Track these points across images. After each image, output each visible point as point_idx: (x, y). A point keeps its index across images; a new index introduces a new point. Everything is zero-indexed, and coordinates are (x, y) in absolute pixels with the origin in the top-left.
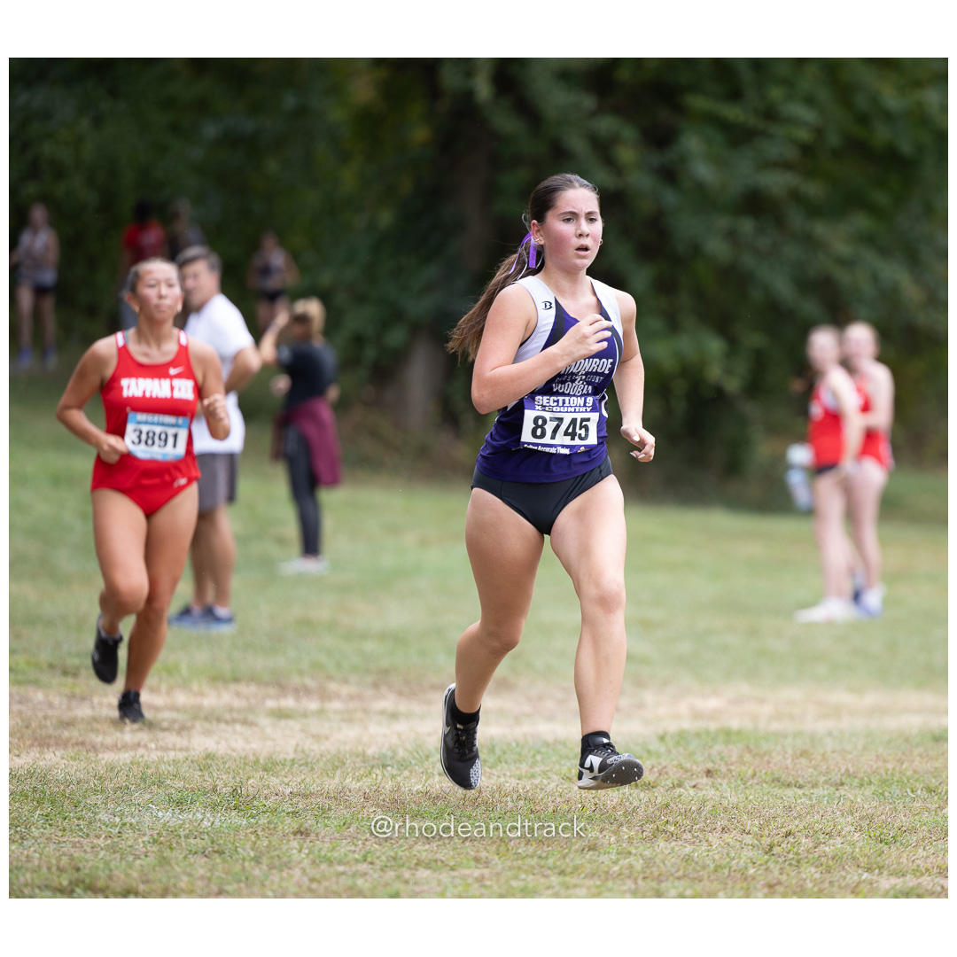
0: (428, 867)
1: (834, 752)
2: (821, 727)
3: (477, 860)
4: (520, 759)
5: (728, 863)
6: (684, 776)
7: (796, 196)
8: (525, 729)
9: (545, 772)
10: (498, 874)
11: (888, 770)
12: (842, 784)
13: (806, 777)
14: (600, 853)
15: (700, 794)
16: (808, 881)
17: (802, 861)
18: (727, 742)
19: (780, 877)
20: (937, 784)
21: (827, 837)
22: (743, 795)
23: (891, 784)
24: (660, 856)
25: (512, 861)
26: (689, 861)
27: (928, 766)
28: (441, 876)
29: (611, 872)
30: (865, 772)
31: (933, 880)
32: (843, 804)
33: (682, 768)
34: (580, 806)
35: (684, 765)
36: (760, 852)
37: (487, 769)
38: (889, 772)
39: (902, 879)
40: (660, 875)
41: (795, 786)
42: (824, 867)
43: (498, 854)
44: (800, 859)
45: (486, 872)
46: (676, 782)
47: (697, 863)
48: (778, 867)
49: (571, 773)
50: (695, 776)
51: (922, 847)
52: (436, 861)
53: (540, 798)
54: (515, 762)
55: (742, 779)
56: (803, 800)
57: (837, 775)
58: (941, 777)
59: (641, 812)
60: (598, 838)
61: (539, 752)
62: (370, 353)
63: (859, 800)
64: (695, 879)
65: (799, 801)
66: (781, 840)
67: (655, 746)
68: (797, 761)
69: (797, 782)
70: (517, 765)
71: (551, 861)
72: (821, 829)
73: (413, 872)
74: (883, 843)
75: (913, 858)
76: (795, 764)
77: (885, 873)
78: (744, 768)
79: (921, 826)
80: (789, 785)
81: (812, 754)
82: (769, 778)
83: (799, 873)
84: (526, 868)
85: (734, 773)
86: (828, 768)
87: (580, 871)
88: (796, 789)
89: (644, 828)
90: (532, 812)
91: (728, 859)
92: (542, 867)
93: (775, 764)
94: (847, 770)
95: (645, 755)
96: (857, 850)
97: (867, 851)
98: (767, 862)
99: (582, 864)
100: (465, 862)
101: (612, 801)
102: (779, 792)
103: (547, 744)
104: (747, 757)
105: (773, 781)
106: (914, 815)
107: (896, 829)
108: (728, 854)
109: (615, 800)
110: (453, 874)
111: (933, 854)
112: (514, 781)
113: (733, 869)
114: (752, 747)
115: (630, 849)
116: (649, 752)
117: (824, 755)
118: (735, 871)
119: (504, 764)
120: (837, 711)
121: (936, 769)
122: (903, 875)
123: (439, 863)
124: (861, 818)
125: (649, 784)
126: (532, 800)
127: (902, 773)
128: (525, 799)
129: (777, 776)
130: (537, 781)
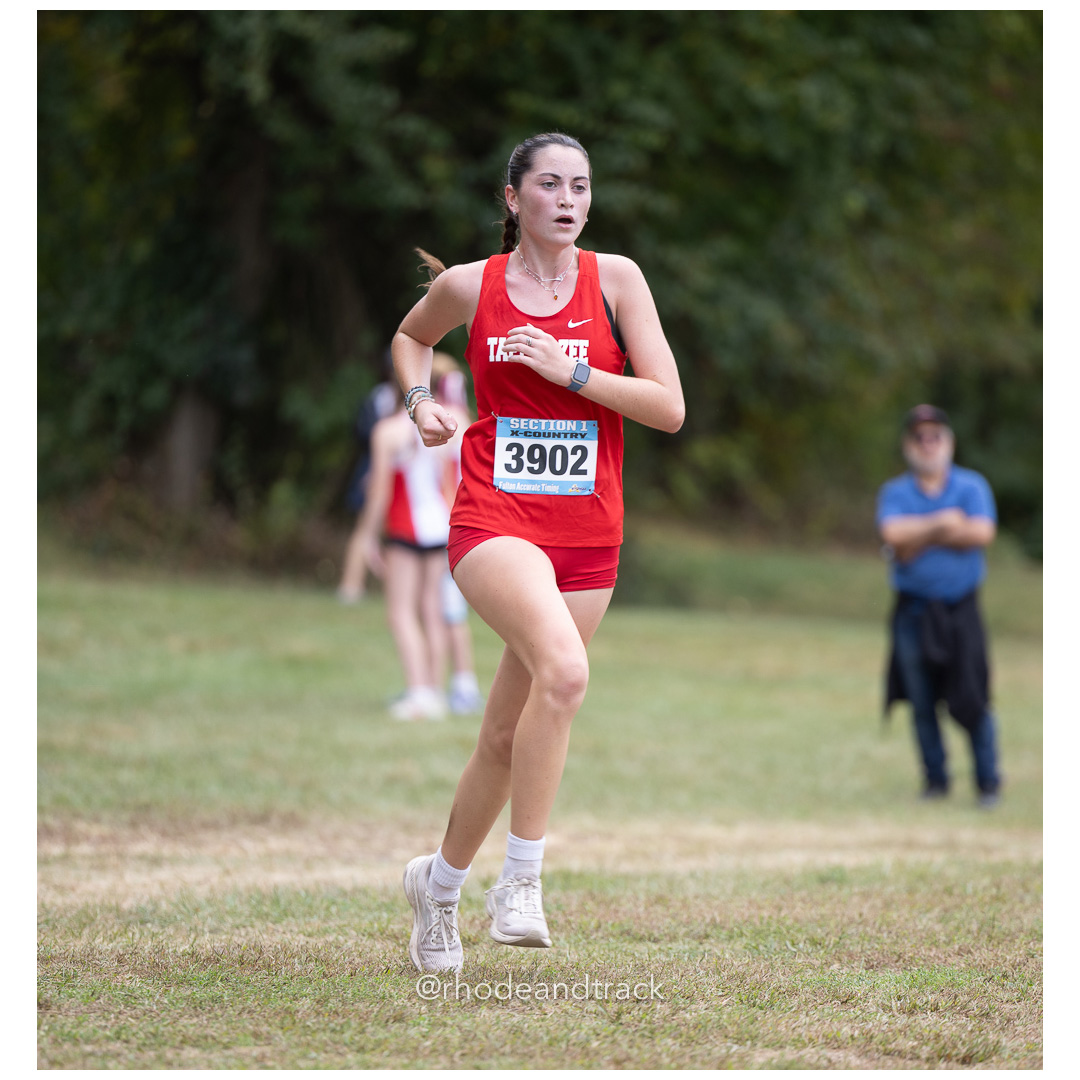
0: (195, 1045)
1: (696, 897)
2: (682, 867)
3: (256, 1035)
4: (310, 912)
5: (566, 1035)
7: (645, 216)
8: (318, 875)
9: (340, 928)
10: (283, 1053)
11: (763, 918)
12: (707, 936)
13: (662, 928)
14: (408, 1025)
16: (664, 1056)
17: (657, 1032)
18: (565, 888)
19: (629, 1051)
20: (823, 935)
21: (688, 1001)
22: (584, 951)
23: (767, 936)
24: (482, 1028)
25: (300, 1036)
26: (518, 1034)
27: (814, 913)
28: (212, 1056)
29: (421, 1048)
30: (735, 921)
31: (818, 1053)
32: (708, 962)
34: (383, 967)
36: (605, 1021)
37: (270, 925)
38: (765, 921)
39: (779, 1052)
40: (482, 1051)
41: (649, 940)
42: (684, 1038)
43: (282, 1028)
44: (655, 1029)
45: (268, 1050)
47: (527, 1035)
48: (627, 1040)
49: (373, 928)
51: (804, 1013)
52: (206, 1037)
53: (334, 959)
54: (305, 916)
55: (583, 932)
56: (658, 957)
57: (700, 925)
58: (828, 925)
61: (334, 903)
62: (125, 417)
63: (727, 956)
64: (525, 1054)
65: (653, 959)
66: (631, 1005)
68: (651, 909)
69: (651, 935)
70: (307, 919)
71: (347, 1036)
72: (680, 992)
73: (178, 1051)
74: (757, 1008)
75: (794, 1026)
76: (649, 913)
77: (760, 1044)
78: (585, 919)
79: (804, 986)
80: (641, 939)
81: (670, 900)
82: (616, 931)
83: (653, 1046)
84: (316, 1044)
85: (573, 925)
86: (689, 917)
87: (383, 1047)
88: (650, 944)
90: (325, 976)
91: (566, 1031)
92: (335, 1043)
93: (625, 913)
94: (713, 920)
96: (725, 1017)
97: (736, 1018)
98: (613, 1033)
99: (386, 1039)
100: (241, 1038)
102: (629, 947)
103: (344, 894)
104: (590, 905)
105: (622, 934)
106: (795, 973)
107: (773, 991)
108: (565, 1024)
110: (227, 1053)
111: (819, 1020)
112: (302, 939)
113: (571, 1042)
114: (596, 892)
115: (445, 1019)
116: (469, 901)
117: (685, 904)
118: (574, 1044)
119: (290, 918)
120: (701, 848)
121: (822, 916)
122: (781, 1047)
123: (210, 1040)
124: (730, 978)
125: (469, 940)
126: (326, 962)
127: (780, 922)
128: (316, 960)
129: (626, 928)
130: (331, 939)
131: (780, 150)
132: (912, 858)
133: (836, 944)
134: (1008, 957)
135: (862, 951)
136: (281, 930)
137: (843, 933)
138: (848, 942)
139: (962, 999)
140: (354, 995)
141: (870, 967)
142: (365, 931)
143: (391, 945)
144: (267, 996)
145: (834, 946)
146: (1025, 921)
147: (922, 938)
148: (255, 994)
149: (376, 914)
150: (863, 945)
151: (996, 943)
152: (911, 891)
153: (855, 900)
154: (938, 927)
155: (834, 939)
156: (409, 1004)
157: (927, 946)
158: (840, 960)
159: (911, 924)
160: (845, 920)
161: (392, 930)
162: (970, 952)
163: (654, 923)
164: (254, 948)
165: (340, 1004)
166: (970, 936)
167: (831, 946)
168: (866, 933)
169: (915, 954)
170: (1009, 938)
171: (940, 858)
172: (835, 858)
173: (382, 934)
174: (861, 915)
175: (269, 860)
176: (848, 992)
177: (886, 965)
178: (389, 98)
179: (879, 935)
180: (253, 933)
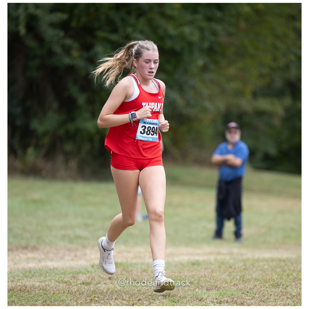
4: (41, 275)
6: (101, 280)
8: (43, 264)
9: (50, 280)
11: (175, 276)
15: (107, 286)
20: (194, 280)
21: (154, 301)
27: (190, 274)
33: (100, 277)
34: (63, 291)
35: (101, 276)
37: (29, 279)
38: (176, 277)
46: (98, 282)
49: (59, 280)
50: (105, 280)
51: (188, 304)
53: (48, 289)
58: (195, 278)
59: (85, 293)
60: (69, 303)
61: (48, 272)
66: (137, 302)
67: (90, 269)
68: (142, 273)
70: (39, 277)
72: (151, 298)
74: (174, 302)
76: (142, 275)
79: (188, 296)
81: (148, 271)
85: (119, 279)
89: (87, 299)
90: (45, 294)
93: (134, 275)
95: (86, 272)
101: (75, 289)
103: (50, 270)
104: (124, 272)
106: (185, 292)
107: (179, 297)
109: (76, 289)
112: (38, 283)
114: (126, 269)
116: (88, 271)
119: (35, 277)
121: (193, 275)
125: (88, 283)
126: (45, 290)
127: (181, 277)
128: (43, 290)
129: (135, 279)
130: (47, 283)
131: (178, 48)
132: (219, 257)
133: (197, 283)
134: (249, 287)
135: (205, 285)
136: (32, 281)
137: (199, 280)
138: (201, 282)
139: (235, 299)
140: (54, 300)
141: (207, 290)
142: (57, 281)
143: (65, 285)
144: (28, 300)
145: (197, 284)
146: (253, 276)
147: (223, 281)
148: (25, 300)
149: (60, 276)
150: (205, 283)
151: (245, 282)
152: (220, 267)
153: (203, 270)
154: (227, 278)
155: (197, 282)
156: (71, 302)
157: (224, 283)
158: (198, 288)
159: (219, 277)
160: (200, 276)
161: (65, 280)
162: (237, 285)
163: (143, 277)
164: (24, 286)
165: (50, 302)
166: (237, 280)
167: (196, 284)
168: (206, 280)
169: (221, 286)
170: (249, 281)
171: (228, 257)
172: (197, 258)
173: (62, 282)
174: (204, 274)
175: (28, 260)
176: (201, 297)
177: (212, 289)
178: (62, 34)
179: (210, 280)
180: (24, 282)
